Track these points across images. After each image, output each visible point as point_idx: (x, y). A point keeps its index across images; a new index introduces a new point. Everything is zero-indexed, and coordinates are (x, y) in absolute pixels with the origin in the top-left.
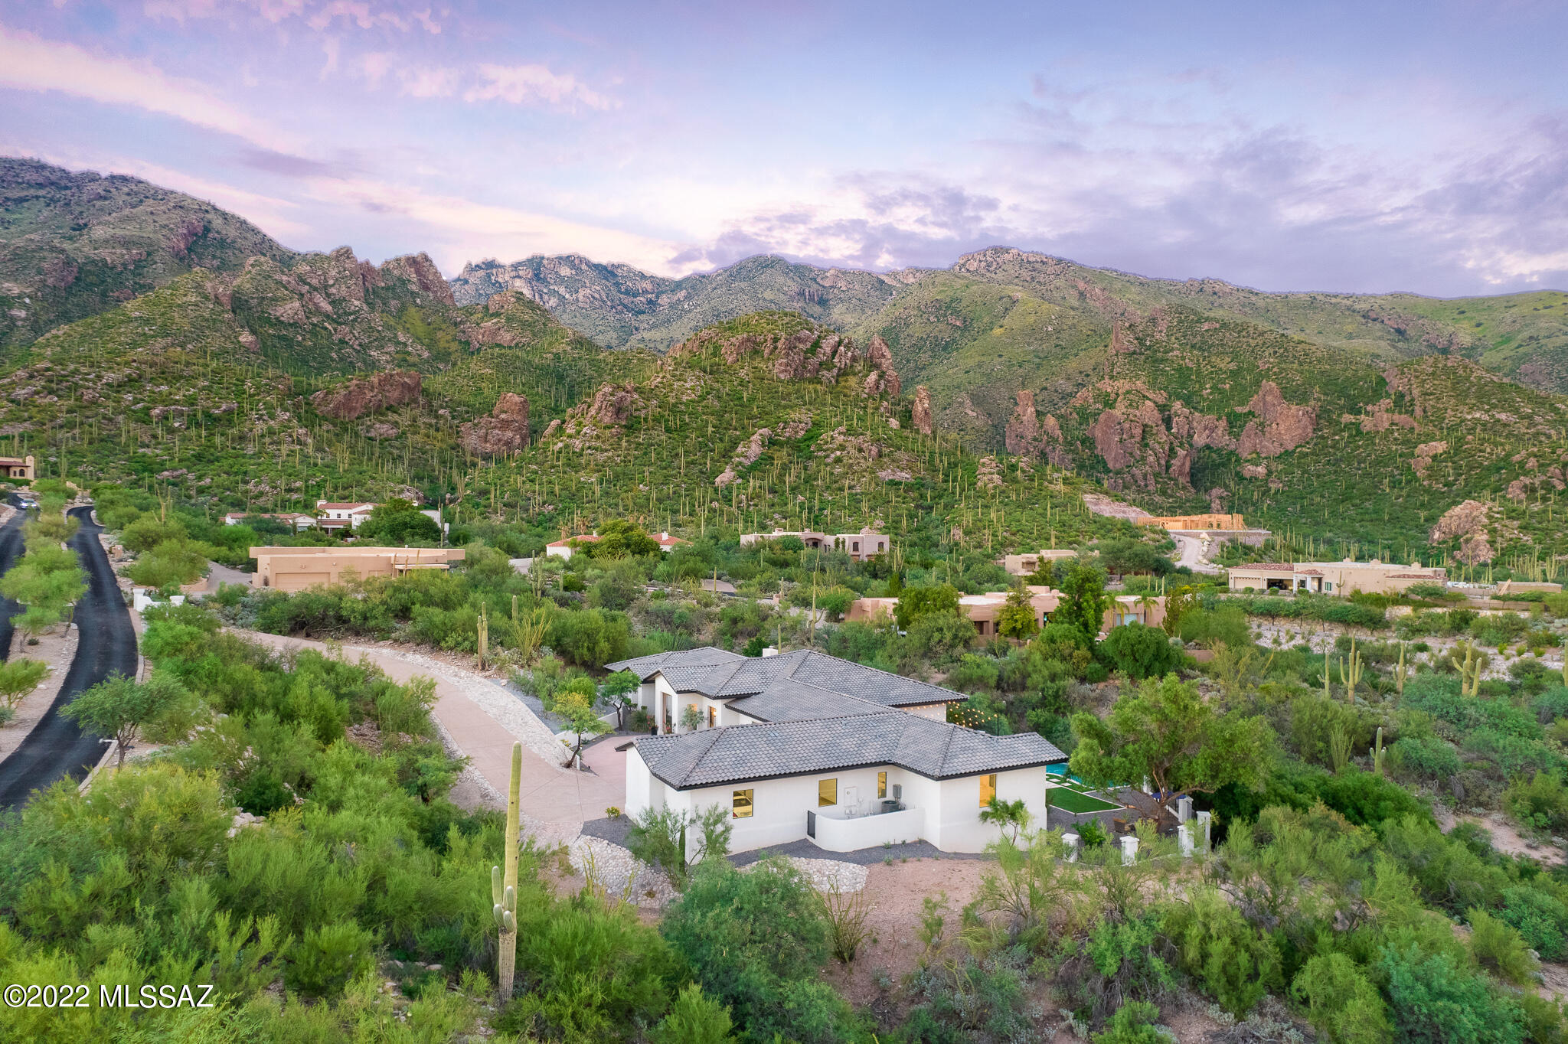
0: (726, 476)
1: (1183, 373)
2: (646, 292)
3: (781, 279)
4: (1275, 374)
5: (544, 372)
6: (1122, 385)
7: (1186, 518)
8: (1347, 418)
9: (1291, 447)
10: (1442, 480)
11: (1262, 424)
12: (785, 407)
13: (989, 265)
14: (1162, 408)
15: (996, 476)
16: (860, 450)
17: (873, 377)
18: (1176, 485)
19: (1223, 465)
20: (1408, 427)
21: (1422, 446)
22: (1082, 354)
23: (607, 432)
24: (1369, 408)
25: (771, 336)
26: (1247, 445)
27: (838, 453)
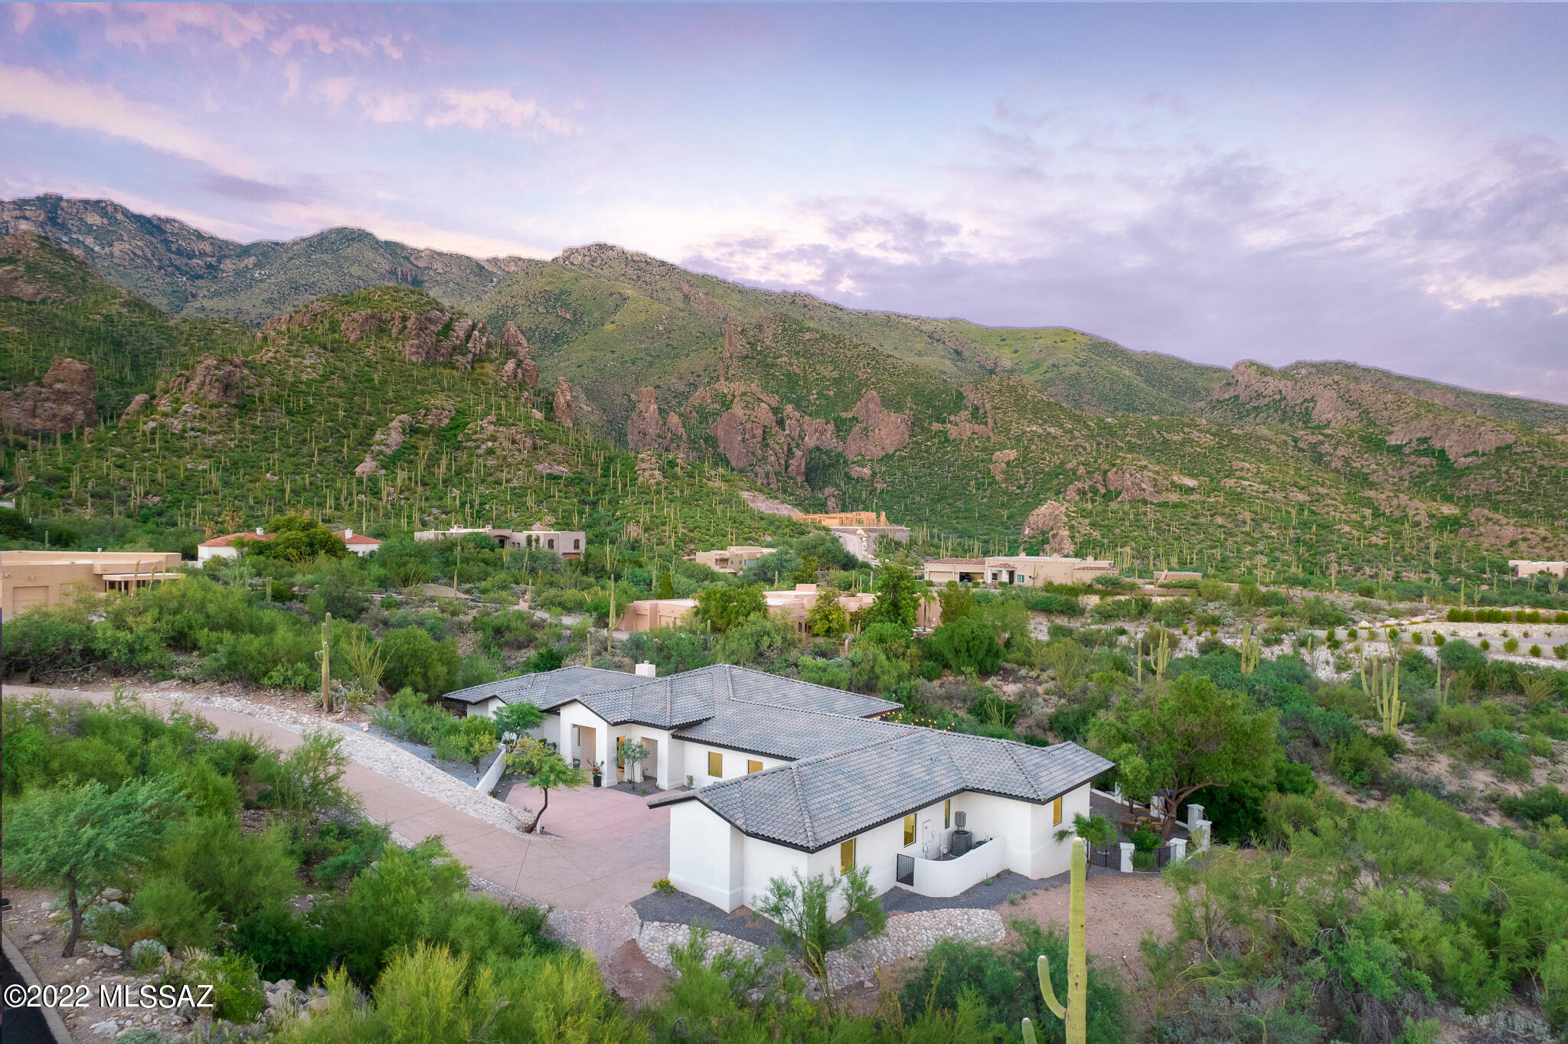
0: (367, 466)
1: (792, 380)
2: (203, 254)
3: (369, 255)
4: (873, 384)
5: (95, 337)
6: (738, 387)
7: (843, 515)
8: (936, 426)
9: (891, 452)
10: (1016, 483)
11: (865, 429)
12: (423, 393)
13: (593, 261)
14: (776, 411)
15: (657, 472)
16: (514, 442)
17: (511, 365)
18: (796, 483)
19: (833, 466)
20: (985, 436)
21: (998, 453)
22: (693, 355)
23: (214, 412)
24: (952, 418)
25: (398, 314)
26: (854, 447)
27: (490, 444)
